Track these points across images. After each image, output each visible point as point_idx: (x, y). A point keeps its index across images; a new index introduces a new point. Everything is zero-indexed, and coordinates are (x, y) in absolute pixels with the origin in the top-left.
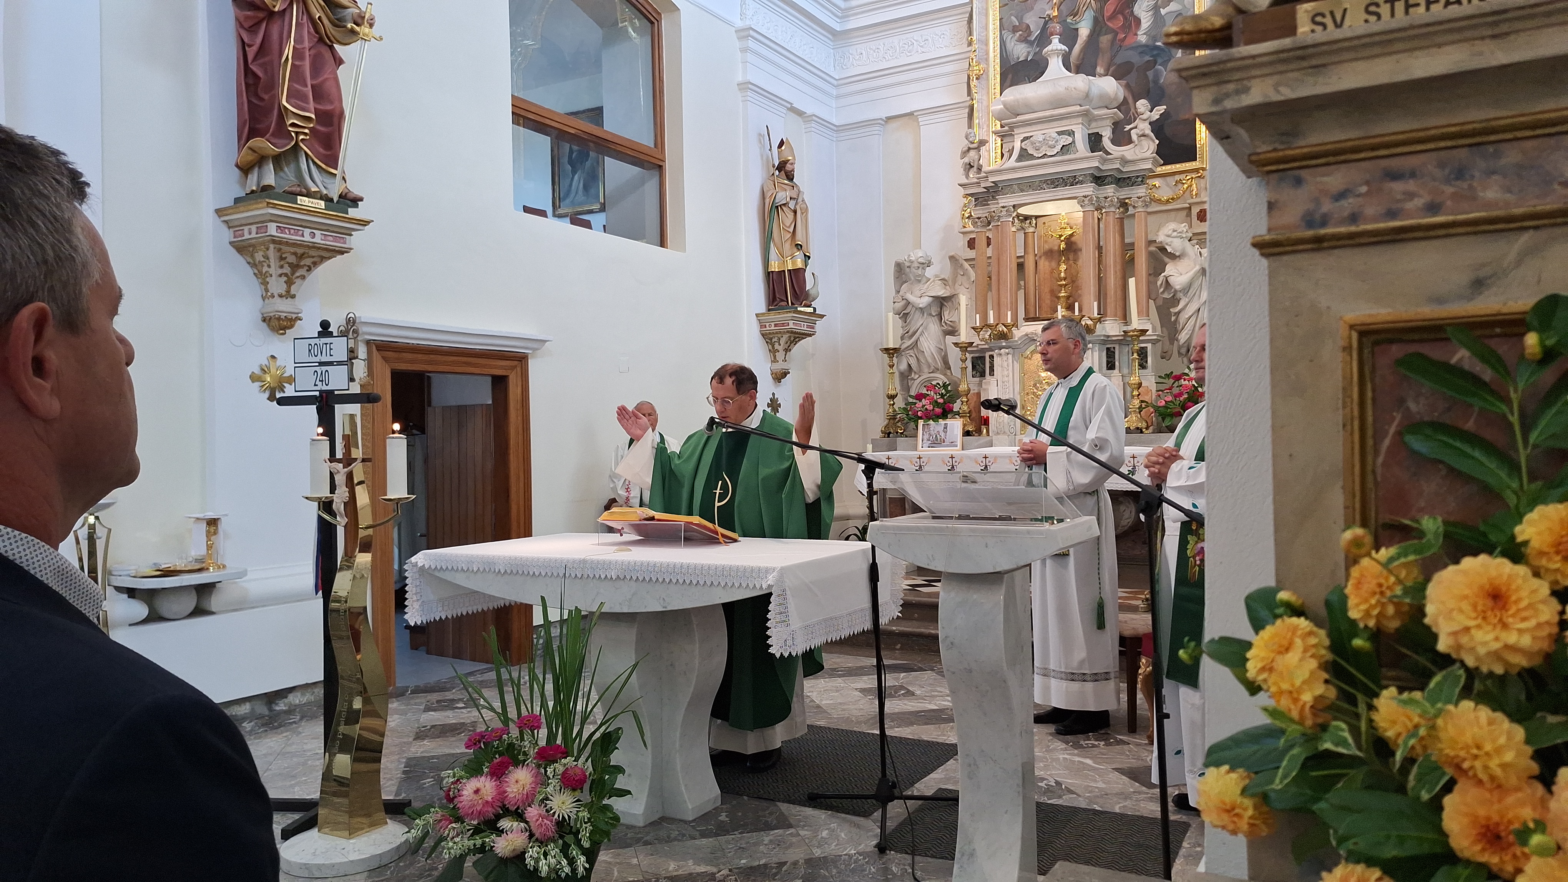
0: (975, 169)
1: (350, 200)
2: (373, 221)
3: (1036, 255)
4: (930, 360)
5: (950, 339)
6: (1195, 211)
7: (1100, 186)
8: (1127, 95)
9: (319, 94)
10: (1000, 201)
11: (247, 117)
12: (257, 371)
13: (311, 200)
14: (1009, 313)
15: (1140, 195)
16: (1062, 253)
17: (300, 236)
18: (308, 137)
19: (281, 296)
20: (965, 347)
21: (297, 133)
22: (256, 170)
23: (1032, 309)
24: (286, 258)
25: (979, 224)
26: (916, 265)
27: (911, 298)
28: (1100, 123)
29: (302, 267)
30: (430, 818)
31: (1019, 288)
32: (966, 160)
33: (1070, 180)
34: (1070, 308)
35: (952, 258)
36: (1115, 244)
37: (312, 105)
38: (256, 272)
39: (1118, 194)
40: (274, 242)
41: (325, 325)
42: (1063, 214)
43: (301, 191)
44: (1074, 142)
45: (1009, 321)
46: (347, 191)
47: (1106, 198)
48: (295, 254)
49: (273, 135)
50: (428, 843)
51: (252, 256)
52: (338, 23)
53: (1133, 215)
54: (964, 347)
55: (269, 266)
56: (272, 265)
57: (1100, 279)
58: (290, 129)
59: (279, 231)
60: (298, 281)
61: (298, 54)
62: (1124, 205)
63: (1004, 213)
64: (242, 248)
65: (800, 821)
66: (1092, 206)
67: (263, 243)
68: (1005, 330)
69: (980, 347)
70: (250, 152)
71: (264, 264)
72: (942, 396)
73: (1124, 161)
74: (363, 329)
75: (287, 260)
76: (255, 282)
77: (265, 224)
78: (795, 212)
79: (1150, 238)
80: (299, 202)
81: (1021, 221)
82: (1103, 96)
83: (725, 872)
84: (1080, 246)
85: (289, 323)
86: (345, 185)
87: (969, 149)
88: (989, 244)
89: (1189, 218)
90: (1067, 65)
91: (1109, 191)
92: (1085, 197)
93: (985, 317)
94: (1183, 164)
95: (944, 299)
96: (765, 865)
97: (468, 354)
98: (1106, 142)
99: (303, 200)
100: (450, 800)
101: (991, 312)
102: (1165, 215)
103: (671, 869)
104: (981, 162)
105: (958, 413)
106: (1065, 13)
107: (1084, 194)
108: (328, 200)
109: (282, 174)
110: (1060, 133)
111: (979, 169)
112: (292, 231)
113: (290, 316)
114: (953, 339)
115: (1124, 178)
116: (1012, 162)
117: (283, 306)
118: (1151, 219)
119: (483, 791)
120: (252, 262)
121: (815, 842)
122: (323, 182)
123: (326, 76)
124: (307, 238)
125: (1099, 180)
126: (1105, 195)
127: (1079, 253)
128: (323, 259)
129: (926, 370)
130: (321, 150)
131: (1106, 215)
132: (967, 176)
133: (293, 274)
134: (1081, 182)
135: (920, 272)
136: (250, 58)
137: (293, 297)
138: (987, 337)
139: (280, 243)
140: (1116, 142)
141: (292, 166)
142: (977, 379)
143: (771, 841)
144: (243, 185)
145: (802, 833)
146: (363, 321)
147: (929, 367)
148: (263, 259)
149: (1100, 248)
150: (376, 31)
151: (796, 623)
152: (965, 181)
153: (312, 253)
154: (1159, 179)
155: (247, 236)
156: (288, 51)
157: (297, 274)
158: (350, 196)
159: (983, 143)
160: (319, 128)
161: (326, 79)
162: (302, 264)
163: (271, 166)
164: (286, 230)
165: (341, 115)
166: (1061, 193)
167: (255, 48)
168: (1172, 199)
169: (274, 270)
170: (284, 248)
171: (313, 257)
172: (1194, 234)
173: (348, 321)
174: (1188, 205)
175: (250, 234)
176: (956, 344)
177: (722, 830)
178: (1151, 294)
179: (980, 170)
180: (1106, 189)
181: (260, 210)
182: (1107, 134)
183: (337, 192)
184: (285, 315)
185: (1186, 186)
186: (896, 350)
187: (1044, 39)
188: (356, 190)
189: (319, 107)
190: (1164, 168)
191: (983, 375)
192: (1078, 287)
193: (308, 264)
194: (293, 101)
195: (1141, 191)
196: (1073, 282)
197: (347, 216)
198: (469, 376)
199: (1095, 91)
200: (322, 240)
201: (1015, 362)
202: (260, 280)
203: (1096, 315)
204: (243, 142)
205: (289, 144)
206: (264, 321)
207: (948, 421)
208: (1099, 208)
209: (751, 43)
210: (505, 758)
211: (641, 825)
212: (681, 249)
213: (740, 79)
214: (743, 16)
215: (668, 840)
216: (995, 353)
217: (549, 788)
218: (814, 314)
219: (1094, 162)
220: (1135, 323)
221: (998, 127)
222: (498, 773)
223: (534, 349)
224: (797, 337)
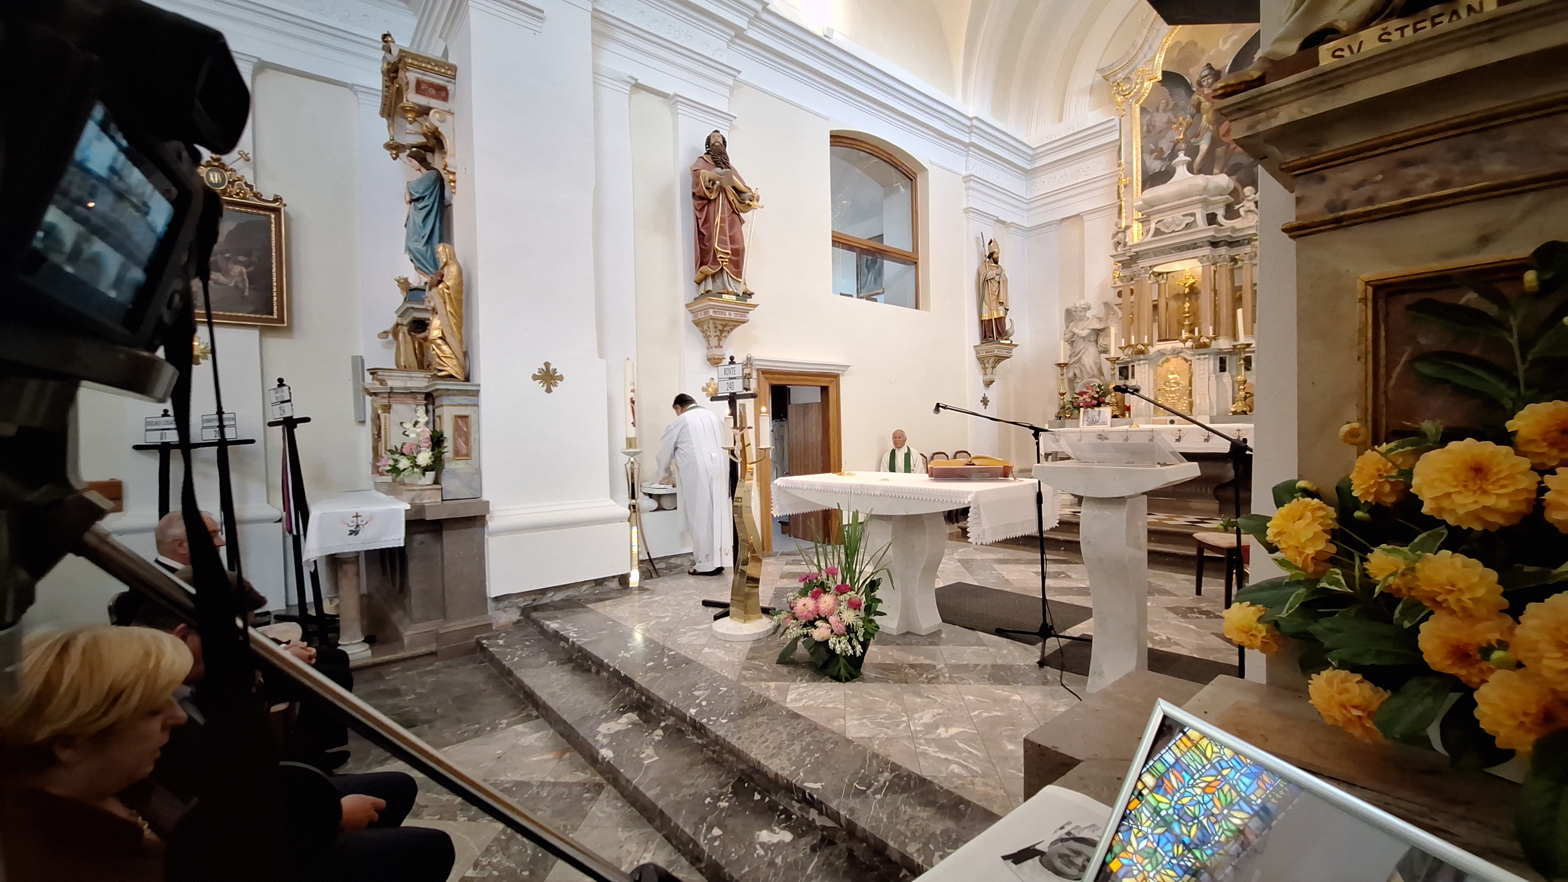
0: (1122, 245)
1: (748, 295)
2: (759, 305)
3: (1167, 298)
4: (1089, 369)
5: (1103, 356)
7: (1215, 248)
8: (1236, 186)
9: (733, 240)
10: (1140, 264)
11: (699, 256)
12: (705, 386)
13: (729, 296)
14: (1146, 337)
15: (1247, 252)
16: (1185, 295)
17: (724, 315)
18: (728, 263)
19: (715, 347)
21: (722, 262)
22: (703, 283)
23: (1163, 334)
24: (717, 327)
25: (1125, 280)
26: (1080, 309)
27: (1075, 330)
28: (1216, 206)
29: (725, 331)
30: (782, 617)
31: (1154, 321)
32: (1116, 240)
33: (1193, 246)
35: (1106, 304)
36: (1227, 287)
37: (729, 246)
38: (704, 335)
39: (1229, 253)
40: (712, 319)
41: (732, 358)
42: (1187, 269)
43: (724, 292)
44: (1195, 220)
45: (1146, 342)
46: (747, 290)
47: (1220, 256)
48: (722, 325)
49: (711, 264)
50: (781, 630)
51: (702, 327)
52: (742, 202)
53: (1241, 267)
54: (1114, 361)
55: (710, 332)
57: (1215, 312)
58: (719, 260)
59: (714, 313)
60: (724, 339)
61: (723, 220)
62: (1234, 260)
63: (1143, 272)
64: (697, 323)
65: (990, 643)
66: (1209, 262)
67: (707, 320)
68: (1143, 348)
69: (1124, 360)
70: (701, 274)
71: (708, 331)
72: (1098, 392)
73: (1234, 230)
74: (755, 363)
76: (704, 341)
77: (708, 310)
78: (999, 282)
81: (1156, 276)
82: (1218, 187)
83: (943, 665)
84: (1200, 290)
85: (718, 361)
86: (746, 287)
87: (1118, 232)
88: (1132, 293)
90: (1190, 169)
91: (1222, 251)
92: (1204, 257)
93: (1128, 340)
95: (1100, 330)
97: (810, 374)
98: (1220, 218)
99: (725, 297)
100: (792, 608)
101: (1133, 337)
104: (1127, 240)
105: (1108, 404)
106: (1189, 136)
107: (1203, 254)
108: (738, 295)
109: (715, 284)
110: (1184, 216)
111: (1125, 245)
112: (721, 313)
113: (718, 356)
114: (1107, 356)
115: (1234, 242)
116: (1149, 238)
117: (716, 352)
119: (807, 605)
120: (702, 330)
121: (998, 656)
122: (735, 286)
123: (736, 230)
124: (727, 316)
125: (1214, 244)
126: (1220, 254)
127: (1199, 295)
128: (735, 326)
129: (1086, 376)
130: (734, 269)
131: (1220, 268)
132: (1116, 250)
133: (721, 335)
134: (1201, 247)
135: (1082, 314)
136: (700, 225)
137: (720, 347)
138: (1130, 353)
139: (715, 319)
140: (1228, 217)
141: (720, 279)
143: (971, 652)
144: (698, 291)
145: (991, 649)
146: (755, 359)
147: (1088, 374)
148: (707, 329)
149: (1215, 291)
150: (760, 203)
151: (986, 525)
152: (1115, 253)
153: (730, 323)
156: (718, 220)
157: (723, 335)
158: (748, 292)
159: (1127, 227)
160: (733, 258)
161: (736, 232)
163: (711, 280)
164: (718, 313)
165: (744, 250)
166: (1186, 255)
167: (703, 220)
169: (712, 334)
170: (717, 322)
171: (730, 326)
173: (745, 358)
175: (701, 316)
176: (1108, 359)
177: (942, 641)
180: (1220, 250)
182: (1220, 213)
183: (741, 290)
184: (716, 355)
186: (1066, 364)
187: (1173, 155)
188: (751, 289)
189: (733, 247)
191: (1127, 376)
192: (1198, 317)
193: (728, 330)
194: (720, 245)
195: (1247, 249)
196: (1195, 314)
198: (809, 387)
199: (1211, 185)
200: (734, 316)
201: (1150, 369)
202: (706, 339)
203: (1212, 335)
204: (697, 269)
205: (719, 267)
206: (708, 360)
207: (1102, 409)
208: (1214, 264)
209: (972, 184)
210: (819, 589)
211: (895, 634)
212: (928, 309)
213: (965, 206)
214: (967, 168)
215: (911, 644)
216: (1135, 364)
217: (842, 607)
218: (1011, 344)
219: (1210, 232)
220: (1242, 339)
221: (1140, 216)
222: (815, 596)
223: (843, 371)
224: (999, 359)
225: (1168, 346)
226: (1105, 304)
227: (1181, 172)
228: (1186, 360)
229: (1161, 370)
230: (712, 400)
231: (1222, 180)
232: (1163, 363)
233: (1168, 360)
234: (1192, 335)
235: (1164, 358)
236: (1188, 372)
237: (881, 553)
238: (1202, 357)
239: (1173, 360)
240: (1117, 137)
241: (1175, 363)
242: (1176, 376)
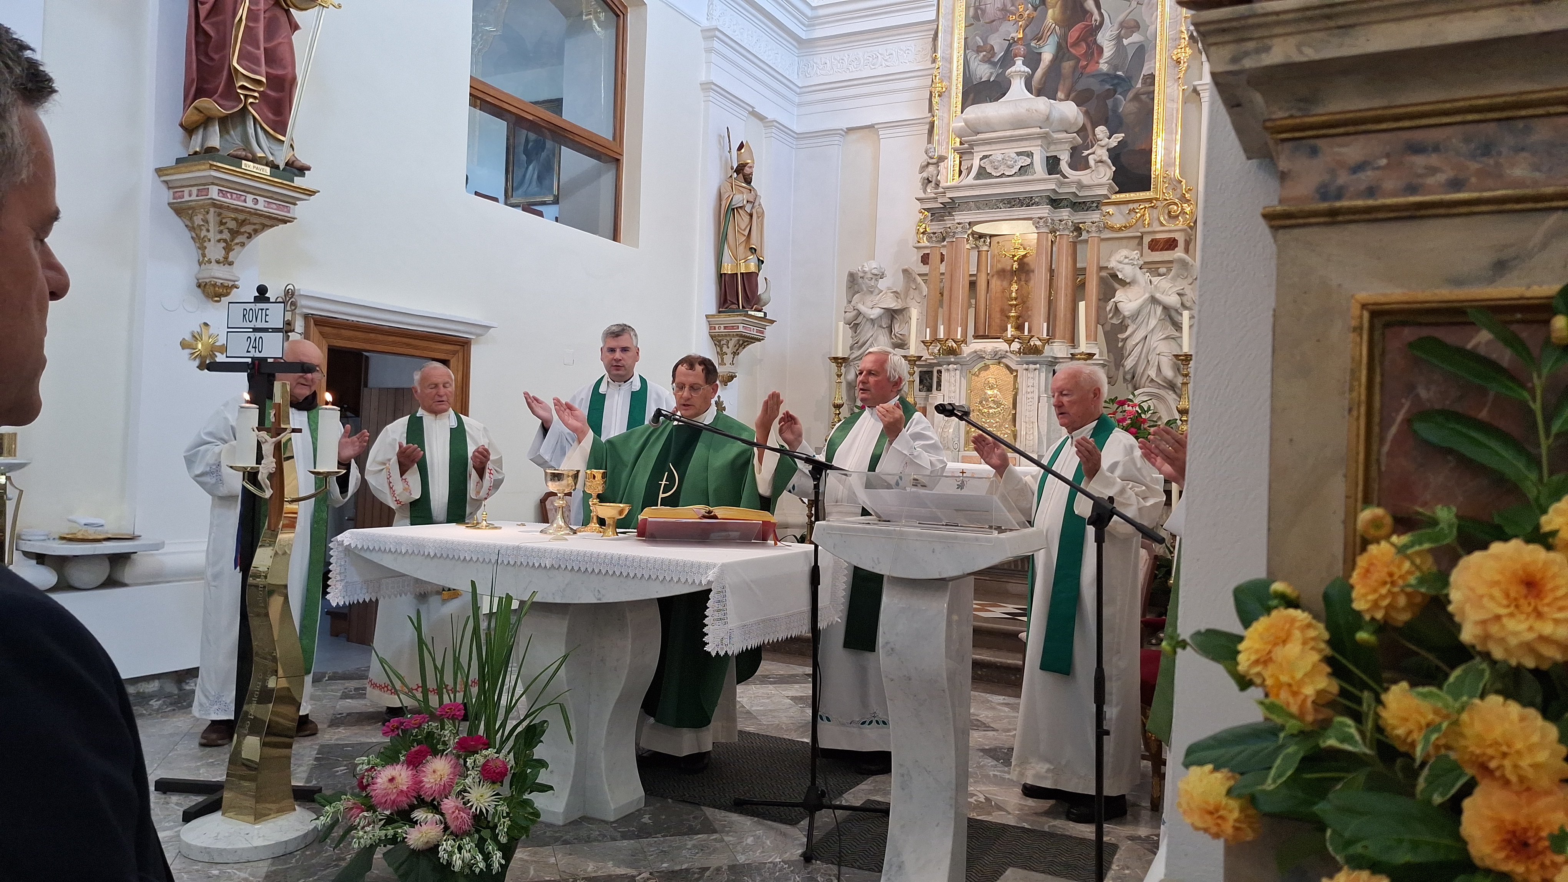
0: (933, 184)
1: (297, 169)
2: (319, 192)
3: (988, 274)
6: (1147, 240)
7: (1055, 208)
8: (1086, 123)
9: (271, 58)
10: (956, 218)
11: (195, 76)
12: (188, 337)
13: (256, 165)
14: (959, 329)
15: (1094, 220)
16: (1014, 273)
17: (242, 201)
18: (257, 101)
19: (218, 262)
20: (914, 360)
21: (246, 96)
22: (201, 131)
23: (982, 326)
24: (226, 223)
25: (934, 239)
26: (870, 276)
27: (862, 308)
28: (1059, 146)
29: (243, 233)
30: (341, 805)
31: (970, 306)
32: (925, 174)
33: (1026, 201)
34: (1019, 328)
36: (1067, 267)
37: (263, 68)
38: (194, 235)
39: (1072, 218)
40: (214, 205)
41: (262, 290)
42: (1018, 234)
43: (246, 156)
44: (1032, 163)
45: (959, 337)
46: (295, 159)
47: (1061, 221)
48: (235, 219)
49: (221, 96)
50: (338, 832)
51: (191, 219)
53: (1086, 241)
55: (208, 231)
56: (211, 229)
57: (1050, 302)
58: (239, 91)
59: (221, 194)
60: (237, 248)
61: (252, 15)
62: (1078, 229)
63: (959, 229)
64: (180, 210)
65: (724, 826)
66: (1047, 228)
67: (202, 207)
68: (955, 345)
69: (928, 361)
70: (196, 112)
71: (203, 227)
73: (1081, 186)
74: (302, 302)
75: (227, 225)
76: (192, 246)
77: (207, 187)
78: (751, 215)
79: (1102, 264)
80: (243, 167)
81: (976, 239)
82: (1063, 120)
83: (646, 875)
84: (1032, 266)
85: (225, 291)
86: (292, 153)
87: (929, 164)
88: (942, 261)
89: (1140, 247)
90: (1029, 87)
91: (1064, 214)
92: (1040, 218)
93: (935, 331)
94: (1138, 194)
95: (896, 311)
96: (687, 870)
97: (410, 335)
98: (1064, 166)
99: (248, 166)
100: (363, 788)
101: (942, 327)
102: (1117, 242)
103: (589, 869)
104: (939, 177)
106: (1030, 36)
107: (1039, 215)
108: (274, 166)
109: (228, 137)
110: (1019, 154)
112: (234, 196)
113: (226, 283)
115: (1080, 203)
116: (970, 180)
117: (220, 273)
118: (1103, 245)
119: (399, 780)
120: (190, 225)
121: (739, 848)
122: (269, 148)
123: (280, 40)
124: (250, 204)
125: (1055, 203)
126: (1060, 218)
127: (1031, 275)
128: (265, 227)
130: (270, 115)
131: (1060, 238)
132: (925, 191)
133: (232, 240)
134: (1037, 204)
135: (872, 283)
136: (202, 16)
137: (231, 264)
138: (936, 351)
139: (220, 207)
140: (1073, 166)
141: (239, 129)
142: (924, 394)
143: (694, 846)
144: (187, 145)
145: (726, 838)
146: (302, 293)
148: (202, 223)
149: (1051, 271)
151: (733, 622)
152: (922, 195)
153: (253, 220)
154: (1113, 207)
155: (187, 198)
156: (242, 13)
157: (236, 241)
158: (297, 164)
159: (941, 159)
160: (269, 92)
161: (280, 44)
162: (242, 230)
163: (217, 127)
164: (229, 195)
165: (294, 79)
166: (1017, 213)
167: (208, 6)
168: (1124, 227)
169: (213, 235)
170: (225, 213)
171: (255, 224)
172: (1145, 263)
173: (287, 292)
174: (1139, 234)
175: (190, 196)
177: (643, 832)
178: (1100, 319)
179: (938, 185)
180: (1061, 212)
181: (202, 172)
182: (1065, 158)
183: (283, 158)
184: (222, 281)
185: (1139, 215)
186: (844, 359)
187: (1008, 60)
188: (303, 159)
189: (270, 71)
190: (1118, 196)
191: (929, 389)
192: (1028, 308)
193: (248, 231)
194: (244, 62)
195: (1095, 216)
196: (1024, 302)
197: (292, 184)
198: (409, 359)
199: (1055, 115)
200: (265, 207)
201: (962, 378)
202: (198, 245)
203: (1045, 335)
204: (189, 102)
205: (237, 106)
206: (199, 286)
208: (1053, 231)
209: (716, 44)
210: (424, 747)
211: (561, 823)
212: (635, 244)
213: (703, 79)
214: (709, 16)
215: (588, 840)
216: (943, 368)
217: (468, 781)
218: (764, 318)
219: (1050, 184)
220: (1084, 347)
221: (958, 144)
222: (415, 762)
223: (478, 335)
224: (746, 341)
225: (988, 346)
226: (905, 271)
227: (1018, 87)
228: (1008, 367)
229: (978, 382)
230: (200, 367)
231: (1069, 110)
232: (980, 370)
233: (986, 367)
234: (1018, 333)
235: (981, 364)
236: (1011, 386)
237: (545, 677)
238: (1032, 366)
239: (993, 368)
240: (933, 17)
241: (995, 373)
242: (995, 391)
